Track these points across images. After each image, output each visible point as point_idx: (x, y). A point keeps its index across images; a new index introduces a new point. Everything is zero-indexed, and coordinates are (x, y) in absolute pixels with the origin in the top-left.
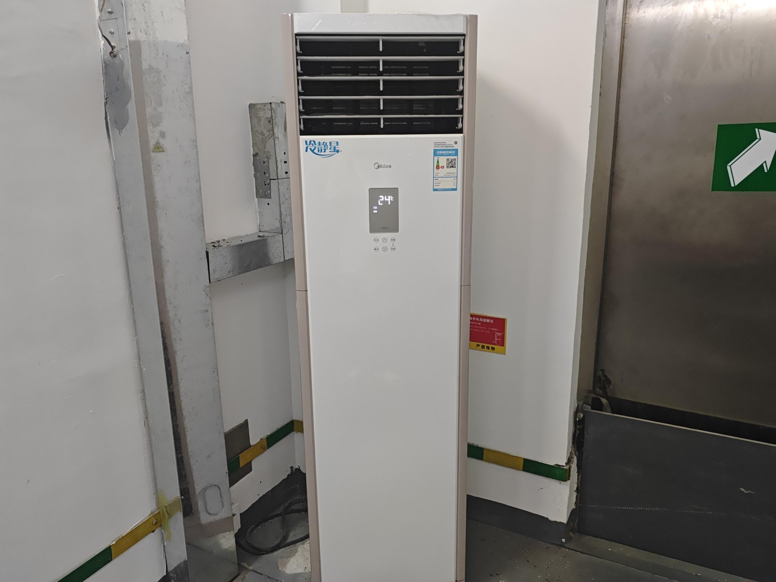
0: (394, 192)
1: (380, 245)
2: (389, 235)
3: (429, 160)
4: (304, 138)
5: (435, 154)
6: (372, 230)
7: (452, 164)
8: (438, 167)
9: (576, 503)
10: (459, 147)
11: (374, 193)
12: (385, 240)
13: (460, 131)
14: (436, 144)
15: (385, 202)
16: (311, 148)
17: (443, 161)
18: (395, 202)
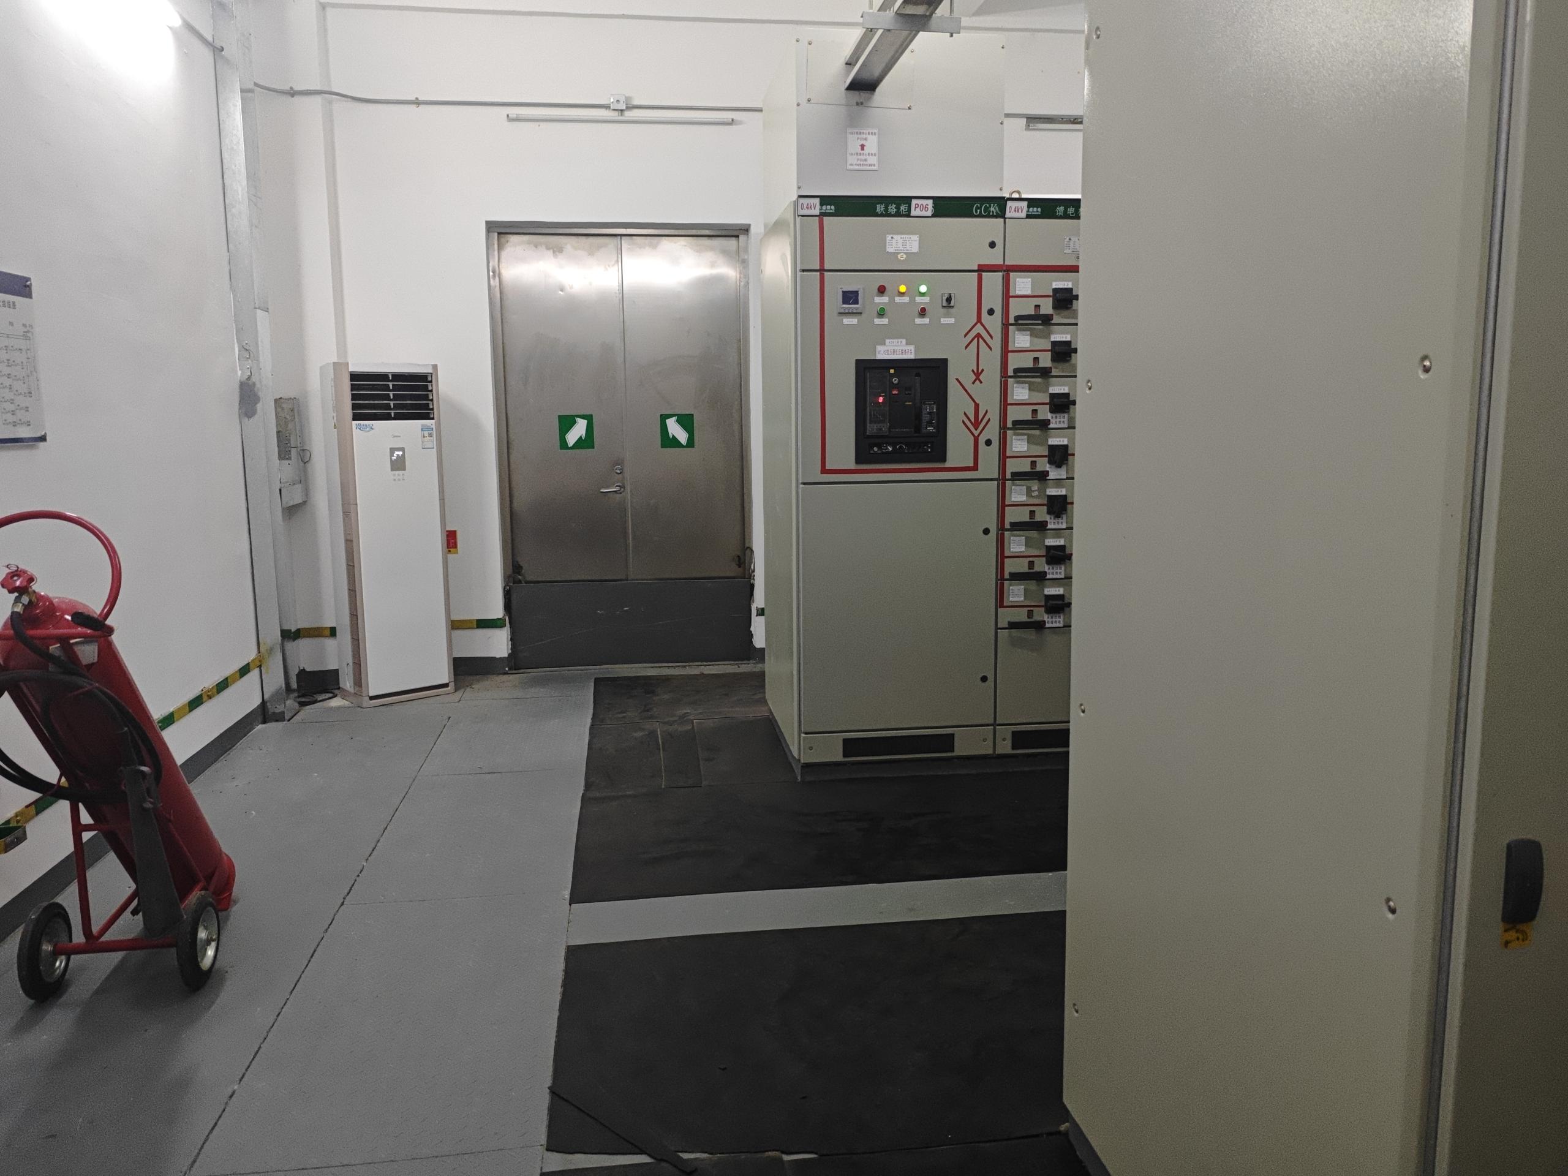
0: (402, 449)
1: (397, 478)
2: (401, 472)
3: (420, 433)
4: (355, 422)
5: (422, 430)
6: (392, 470)
7: (430, 435)
8: (424, 437)
9: (511, 649)
10: (434, 427)
11: (392, 450)
12: (399, 475)
13: (433, 419)
14: (422, 425)
15: (398, 455)
16: (359, 427)
17: (426, 434)
18: (403, 455)
